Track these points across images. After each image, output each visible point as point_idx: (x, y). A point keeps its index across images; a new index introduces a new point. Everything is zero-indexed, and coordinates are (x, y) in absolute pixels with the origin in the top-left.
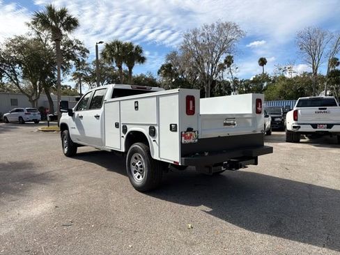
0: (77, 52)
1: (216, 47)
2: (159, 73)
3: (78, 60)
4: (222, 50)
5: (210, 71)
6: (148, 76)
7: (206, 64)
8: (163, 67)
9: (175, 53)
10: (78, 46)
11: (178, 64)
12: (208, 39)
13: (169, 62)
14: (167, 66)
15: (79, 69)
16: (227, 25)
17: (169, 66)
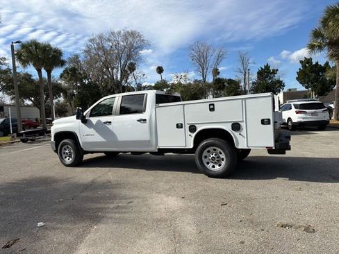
9: (77, 56)
16: (132, 33)
17: (74, 70)
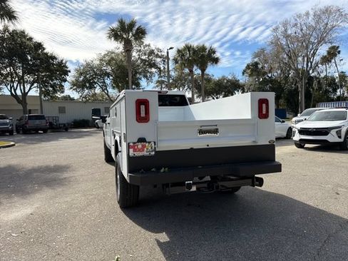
0: (159, 60)
1: (312, 38)
2: (243, 74)
3: (160, 68)
4: (321, 40)
5: (305, 66)
6: (230, 78)
7: (300, 59)
8: (248, 67)
9: (263, 50)
10: (159, 54)
11: (266, 61)
12: (302, 30)
13: (256, 60)
14: (252, 65)
15: (161, 77)
16: (327, 10)
17: (256, 64)
